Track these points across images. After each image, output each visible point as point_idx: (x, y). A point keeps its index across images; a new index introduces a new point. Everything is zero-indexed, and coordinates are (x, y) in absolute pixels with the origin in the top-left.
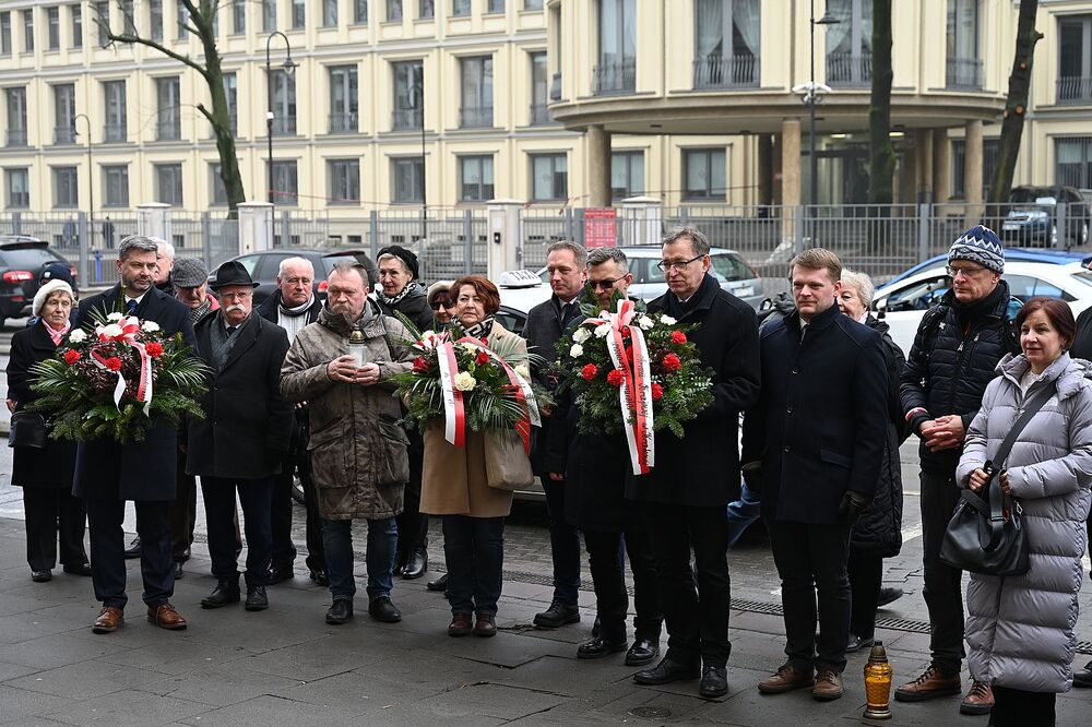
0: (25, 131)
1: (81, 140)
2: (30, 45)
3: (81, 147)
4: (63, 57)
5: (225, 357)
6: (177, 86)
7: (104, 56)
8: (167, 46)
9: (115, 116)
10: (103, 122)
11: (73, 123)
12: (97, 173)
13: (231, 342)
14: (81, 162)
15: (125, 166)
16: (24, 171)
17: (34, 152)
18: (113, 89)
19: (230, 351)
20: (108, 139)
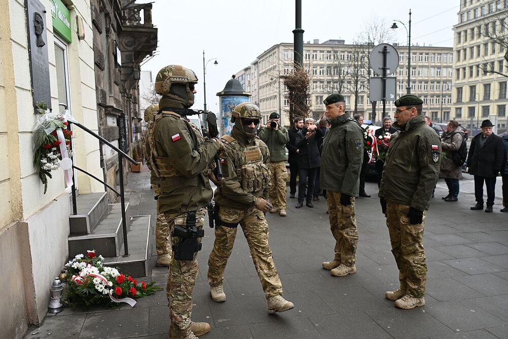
0: (462, 98)
1: (477, 100)
2: (464, 77)
3: (477, 102)
4: (473, 79)
5: (483, 145)
6: (506, 85)
7: (485, 78)
8: (504, 73)
9: (487, 94)
10: (483, 95)
11: (475, 96)
12: (481, 109)
13: (485, 141)
14: (476, 106)
15: (489, 106)
16: (460, 108)
17: (464, 103)
18: (487, 86)
19: (485, 143)
20: (484, 99)
